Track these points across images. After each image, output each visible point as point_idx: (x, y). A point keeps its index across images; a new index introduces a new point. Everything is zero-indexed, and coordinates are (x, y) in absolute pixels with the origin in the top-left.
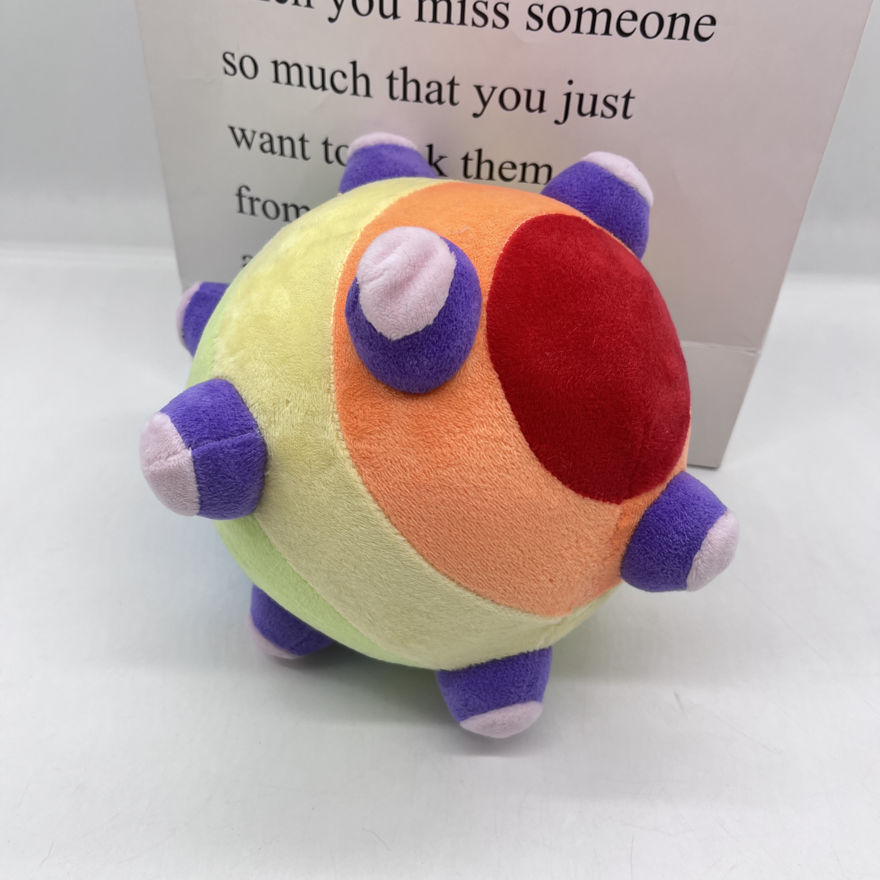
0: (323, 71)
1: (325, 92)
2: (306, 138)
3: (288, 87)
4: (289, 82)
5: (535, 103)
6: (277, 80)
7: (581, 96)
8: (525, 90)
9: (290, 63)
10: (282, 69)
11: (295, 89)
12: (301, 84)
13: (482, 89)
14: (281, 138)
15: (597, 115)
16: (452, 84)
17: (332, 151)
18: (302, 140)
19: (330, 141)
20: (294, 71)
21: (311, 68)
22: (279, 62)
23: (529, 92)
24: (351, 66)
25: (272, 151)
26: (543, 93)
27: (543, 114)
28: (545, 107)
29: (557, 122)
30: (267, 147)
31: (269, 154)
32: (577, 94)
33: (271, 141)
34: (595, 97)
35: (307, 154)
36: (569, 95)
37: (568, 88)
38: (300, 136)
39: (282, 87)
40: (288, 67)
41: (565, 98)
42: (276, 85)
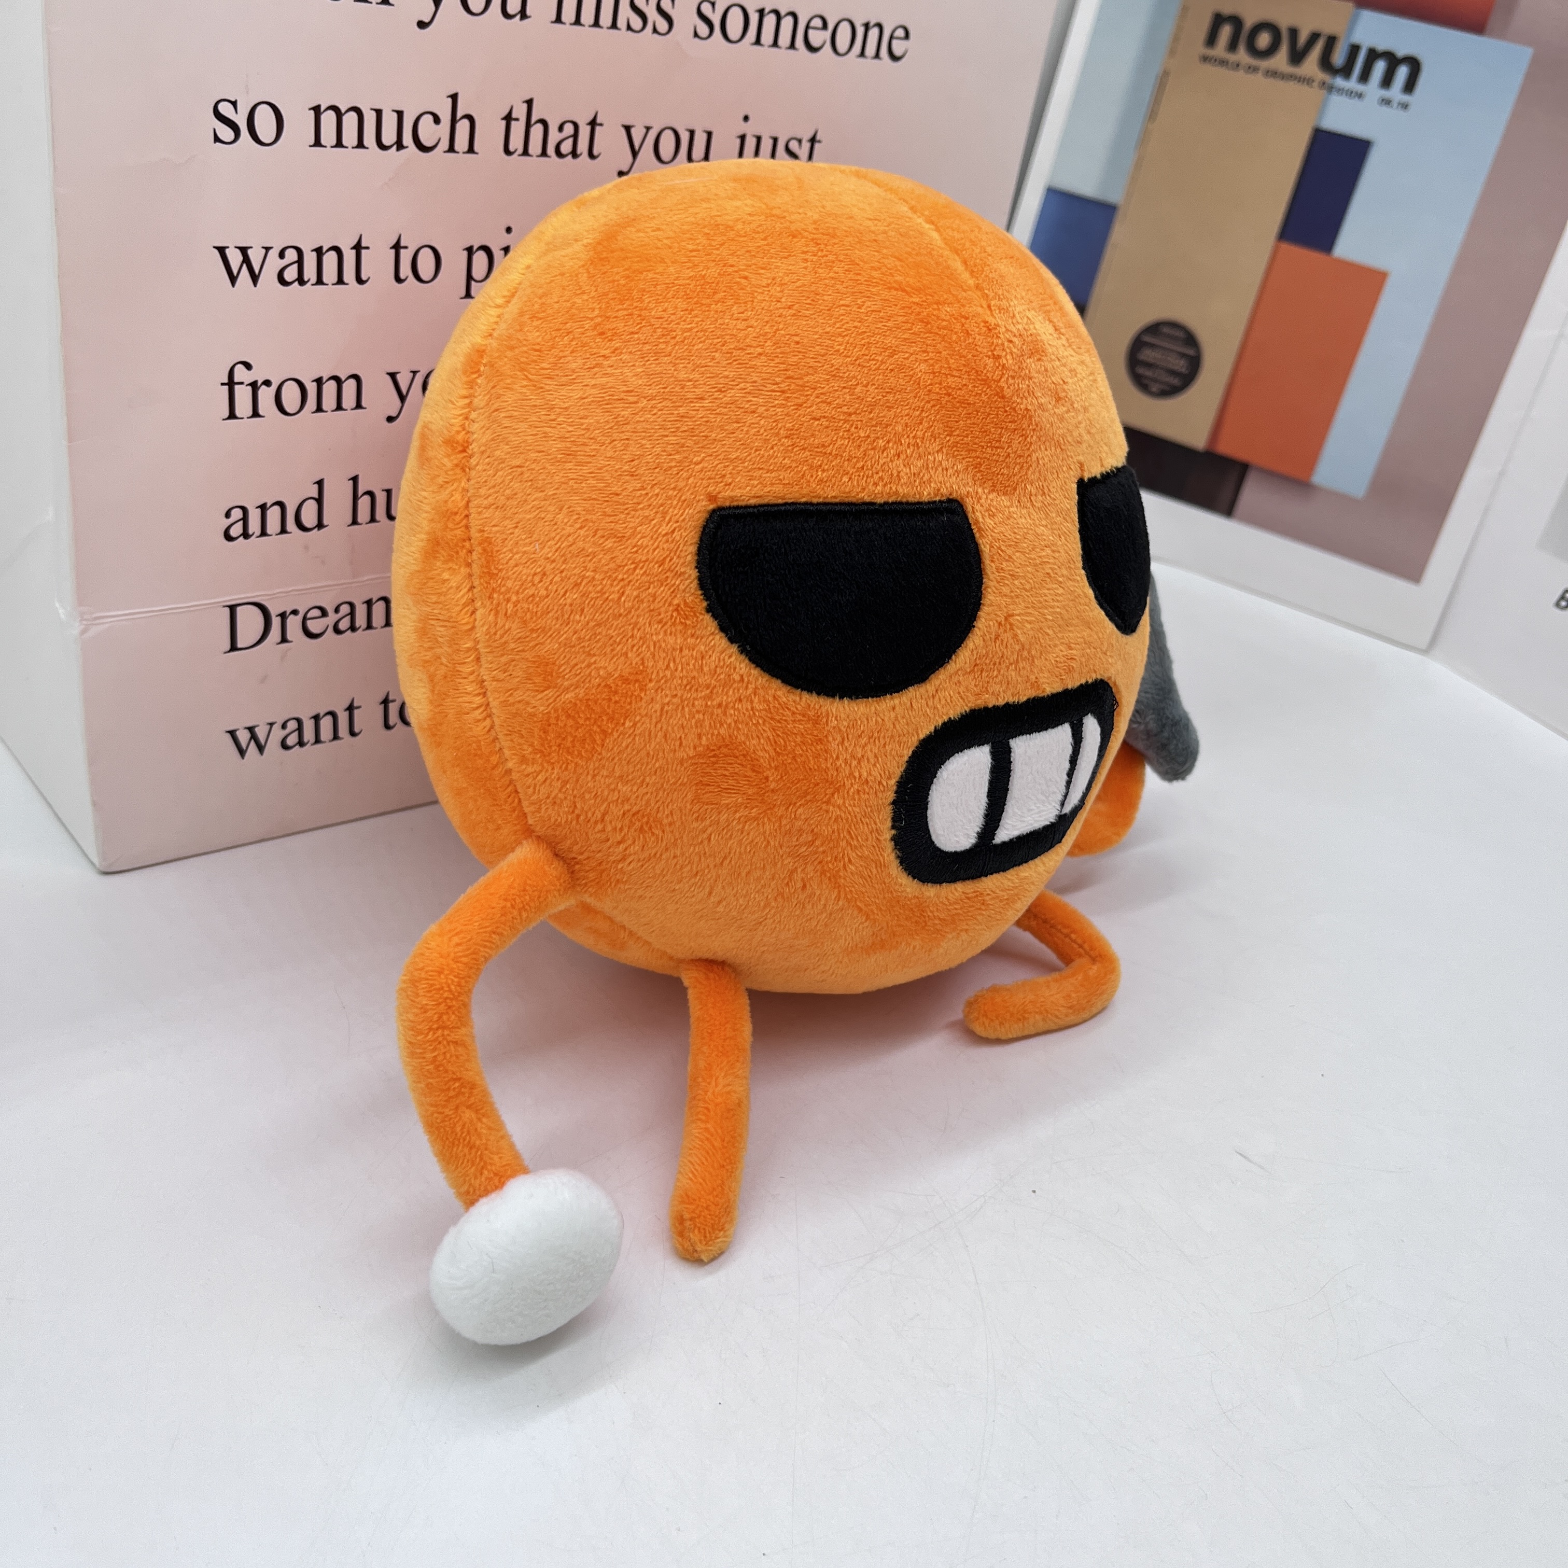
0: (400, 115)
1: (401, 152)
4: (339, 143)
5: (699, 150)
7: (759, 139)
8: (688, 130)
9: (343, 107)
12: (360, 144)
13: (633, 131)
14: (319, 252)
16: (593, 123)
18: (358, 247)
19: (404, 241)
21: (379, 115)
22: (324, 107)
23: (692, 134)
24: (448, 103)
25: (300, 280)
26: (710, 134)
28: (712, 152)
30: (291, 273)
31: (295, 286)
32: (754, 136)
33: (300, 259)
34: (775, 141)
35: (365, 273)
36: (743, 136)
37: (743, 128)
38: (354, 241)
40: (361, 116)
41: (738, 143)
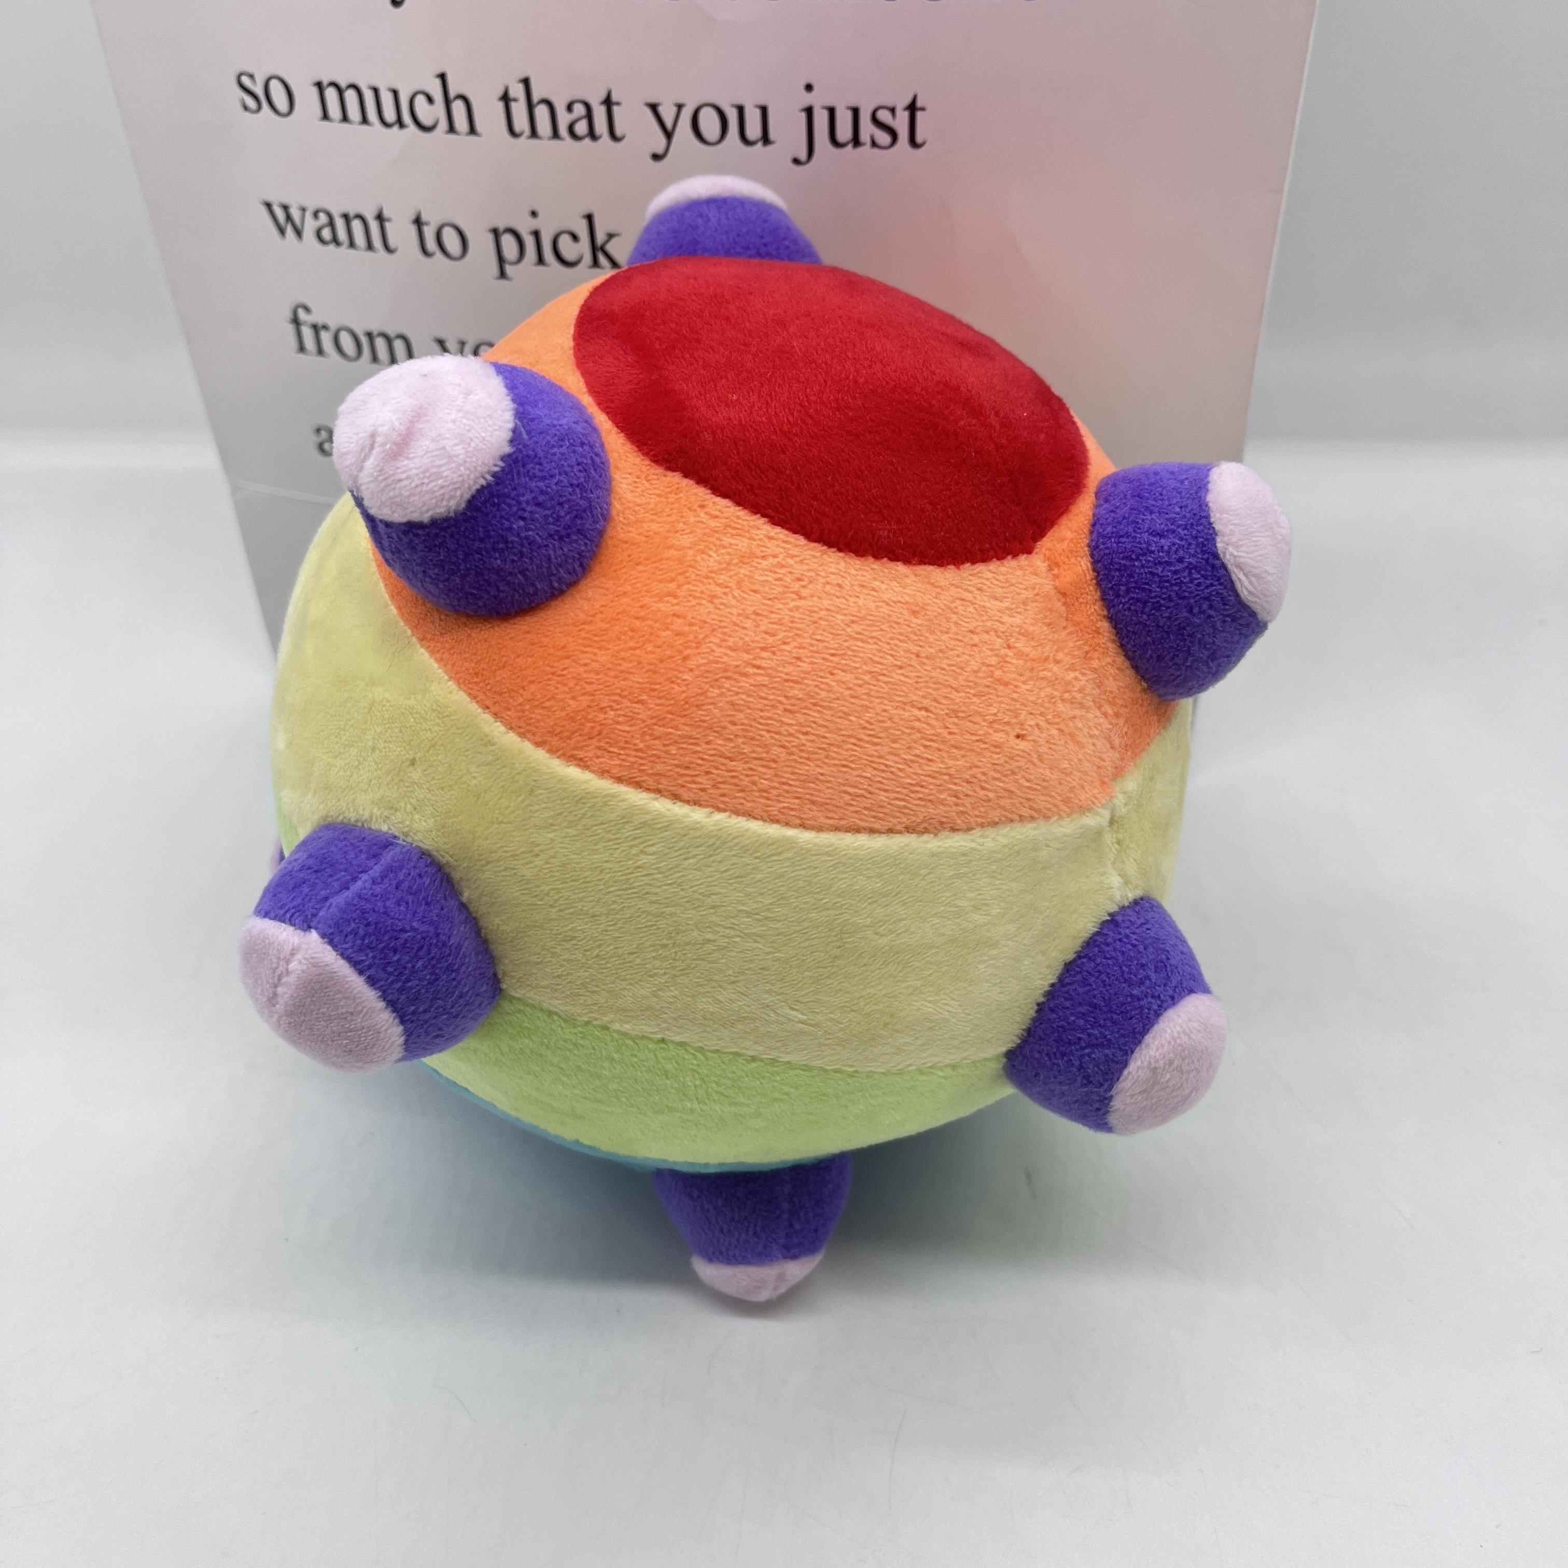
0: (395, 93)
1: (405, 131)
2: (386, 214)
3: (345, 126)
4: (345, 118)
5: (754, 130)
6: (325, 116)
7: (832, 111)
8: (733, 106)
9: (343, 84)
10: (331, 95)
11: (355, 129)
12: (365, 120)
13: (661, 109)
14: (346, 217)
15: (864, 144)
16: (609, 102)
17: (429, 234)
18: (380, 218)
19: (424, 218)
20: (351, 96)
21: (376, 91)
22: (325, 83)
23: (741, 110)
24: (438, 82)
25: (335, 240)
26: (764, 110)
27: (770, 148)
28: (772, 135)
29: (796, 161)
30: (326, 234)
31: (332, 247)
32: (824, 108)
33: (331, 224)
34: (856, 112)
35: (392, 243)
36: (809, 111)
37: (808, 99)
38: (375, 213)
39: (335, 127)
40: (340, 92)
41: (803, 116)
42: (325, 123)
